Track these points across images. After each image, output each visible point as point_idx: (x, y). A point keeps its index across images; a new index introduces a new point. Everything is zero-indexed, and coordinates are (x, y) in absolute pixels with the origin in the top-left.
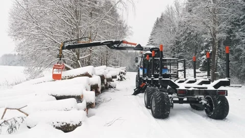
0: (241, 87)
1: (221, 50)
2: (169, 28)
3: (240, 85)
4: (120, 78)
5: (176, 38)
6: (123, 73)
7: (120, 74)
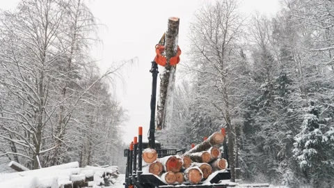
0: (268, 186)
1: (241, 139)
3: (267, 184)
4: (103, 182)
5: (187, 124)
6: (111, 174)
7: (104, 176)
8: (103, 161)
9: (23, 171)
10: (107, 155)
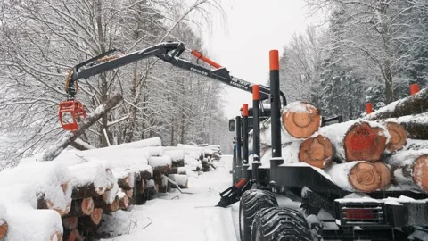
2: (297, 72)
4: (201, 166)
5: (313, 90)
6: (211, 156)
7: (201, 158)
8: (201, 139)
9: (86, 149)
10: (206, 131)
